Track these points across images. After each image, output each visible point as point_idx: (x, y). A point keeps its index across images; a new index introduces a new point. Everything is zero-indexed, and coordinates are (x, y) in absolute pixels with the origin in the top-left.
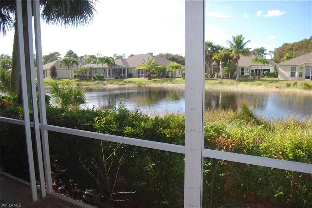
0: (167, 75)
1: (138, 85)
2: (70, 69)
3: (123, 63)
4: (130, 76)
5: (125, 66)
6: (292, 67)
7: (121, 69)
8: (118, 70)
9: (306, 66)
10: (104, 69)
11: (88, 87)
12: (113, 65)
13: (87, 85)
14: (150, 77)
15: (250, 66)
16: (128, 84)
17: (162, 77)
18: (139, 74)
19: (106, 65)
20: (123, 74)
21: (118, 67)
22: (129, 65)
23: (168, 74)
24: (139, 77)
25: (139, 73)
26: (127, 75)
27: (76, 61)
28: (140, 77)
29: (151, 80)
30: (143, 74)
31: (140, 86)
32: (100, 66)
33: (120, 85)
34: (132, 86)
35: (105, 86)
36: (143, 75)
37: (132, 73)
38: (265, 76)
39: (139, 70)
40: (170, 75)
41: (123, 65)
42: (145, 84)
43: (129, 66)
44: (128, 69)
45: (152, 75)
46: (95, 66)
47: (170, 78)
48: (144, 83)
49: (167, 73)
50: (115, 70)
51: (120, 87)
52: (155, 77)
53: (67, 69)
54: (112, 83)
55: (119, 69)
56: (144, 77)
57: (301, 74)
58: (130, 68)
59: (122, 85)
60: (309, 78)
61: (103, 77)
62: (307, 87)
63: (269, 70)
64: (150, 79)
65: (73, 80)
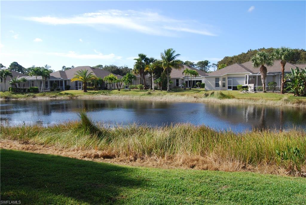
0: (105, 87)
1: (70, 97)
2: (3, 81)
3: (61, 75)
4: (68, 88)
5: (62, 78)
6: (216, 78)
7: (58, 81)
9: (228, 77)
10: (41, 82)
11: (17, 100)
12: (48, 77)
13: (16, 98)
15: (184, 78)
16: (60, 96)
17: (100, 89)
18: (77, 86)
19: (40, 78)
20: (60, 87)
21: (54, 80)
22: (68, 77)
23: (107, 86)
24: (77, 89)
25: (77, 85)
26: (65, 87)
27: (10, 73)
28: (78, 90)
29: (87, 92)
30: (80, 86)
32: (34, 78)
33: (51, 97)
34: (64, 98)
35: (35, 99)
36: (81, 87)
37: (71, 85)
38: (197, 87)
39: (76, 82)
40: (108, 87)
41: (60, 77)
42: (78, 96)
43: (67, 79)
44: (65, 81)
45: (88, 87)
46: (29, 78)
47: (108, 90)
49: (105, 85)
50: (52, 82)
52: (92, 89)
54: (44, 95)
55: (55, 81)
56: (81, 89)
57: (224, 84)
58: (68, 80)
59: (54, 97)
60: (231, 89)
61: (37, 89)
62: (222, 97)
63: (201, 81)
64: (85, 91)
65: (7, 92)
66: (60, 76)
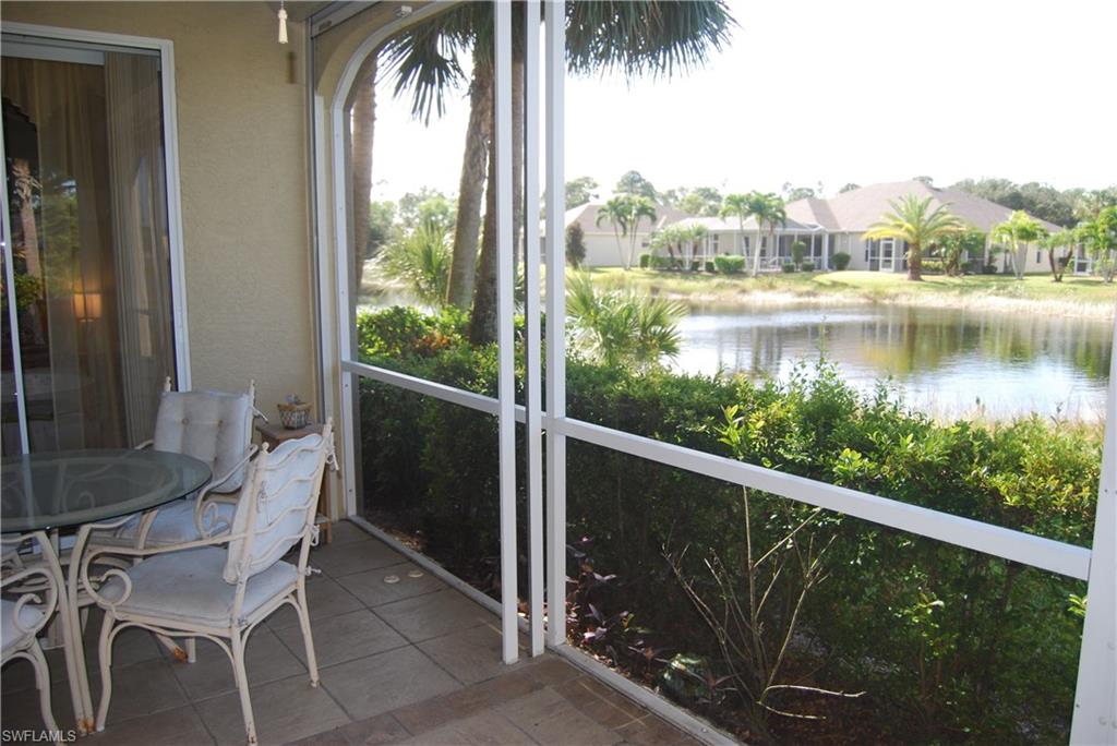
0: (986, 264)
1: (868, 298)
2: (629, 233)
3: (815, 214)
4: (840, 262)
5: (821, 227)
7: (806, 239)
8: (796, 240)
10: (747, 238)
11: (685, 297)
12: (780, 223)
13: (683, 292)
14: (916, 270)
16: (832, 293)
17: (966, 270)
18: (875, 256)
19: (752, 223)
20: (812, 257)
21: (795, 231)
22: (840, 221)
23: (991, 259)
24: (874, 267)
25: (874, 253)
26: (829, 260)
27: (650, 208)
28: (877, 269)
29: (921, 280)
30: (890, 256)
31: (875, 302)
32: (733, 223)
33: (800, 295)
34: (846, 300)
35: (745, 299)
36: (890, 261)
37: (849, 253)
39: (875, 242)
40: (999, 265)
41: (814, 223)
42: (897, 295)
43: (836, 226)
44: (832, 238)
45: (924, 263)
46: (714, 224)
47: (1000, 274)
48: (892, 291)
49: (987, 256)
50: (784, 241)
51: (800, 304)
52: (936, 271)
53: (621, 233)
54: (772, 287)
55: (799, 236)
56: (892, 269)
58: (843, 234)
59: (809, 294)
61: (740, 264)
64: (916, 276)
65: (637, 272)
66: (813, 217)
